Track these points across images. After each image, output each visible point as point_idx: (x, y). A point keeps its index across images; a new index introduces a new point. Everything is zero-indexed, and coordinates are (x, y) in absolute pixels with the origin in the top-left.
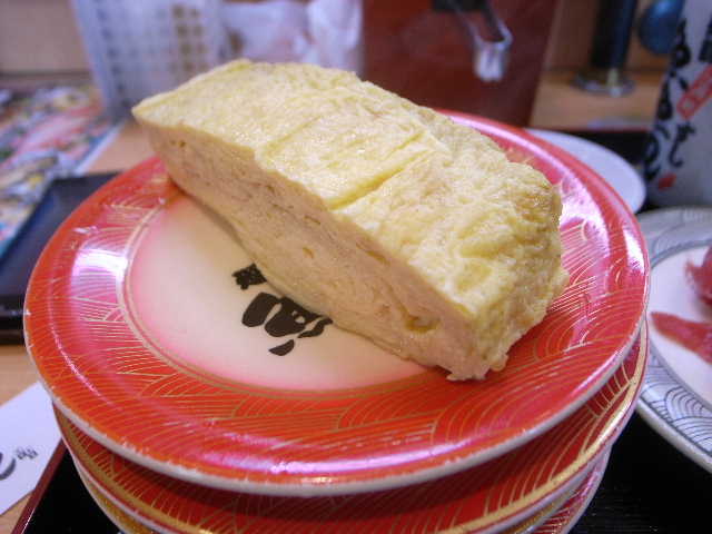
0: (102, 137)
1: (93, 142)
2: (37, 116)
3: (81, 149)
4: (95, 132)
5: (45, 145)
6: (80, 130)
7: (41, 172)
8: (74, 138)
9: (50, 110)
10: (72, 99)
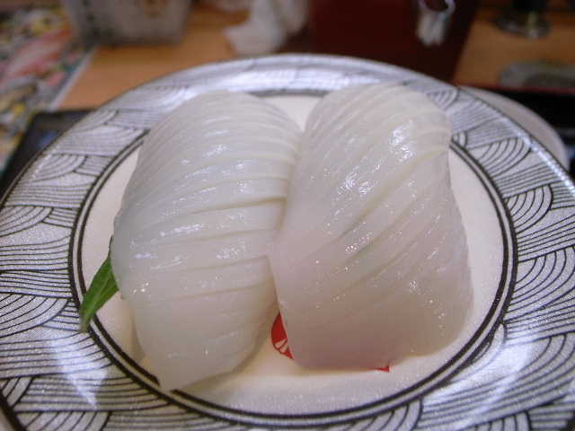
0: (76, 64)
1: (68, 69)
2: (17, 39)
3: (57, 78)
4: (70, 59)
5: (25, 73)
6: (56, 57)
7: (23, 100)
8: (51, 65)
9: (28, 34)
10: (47, 22)
